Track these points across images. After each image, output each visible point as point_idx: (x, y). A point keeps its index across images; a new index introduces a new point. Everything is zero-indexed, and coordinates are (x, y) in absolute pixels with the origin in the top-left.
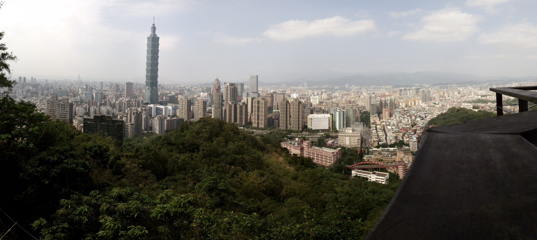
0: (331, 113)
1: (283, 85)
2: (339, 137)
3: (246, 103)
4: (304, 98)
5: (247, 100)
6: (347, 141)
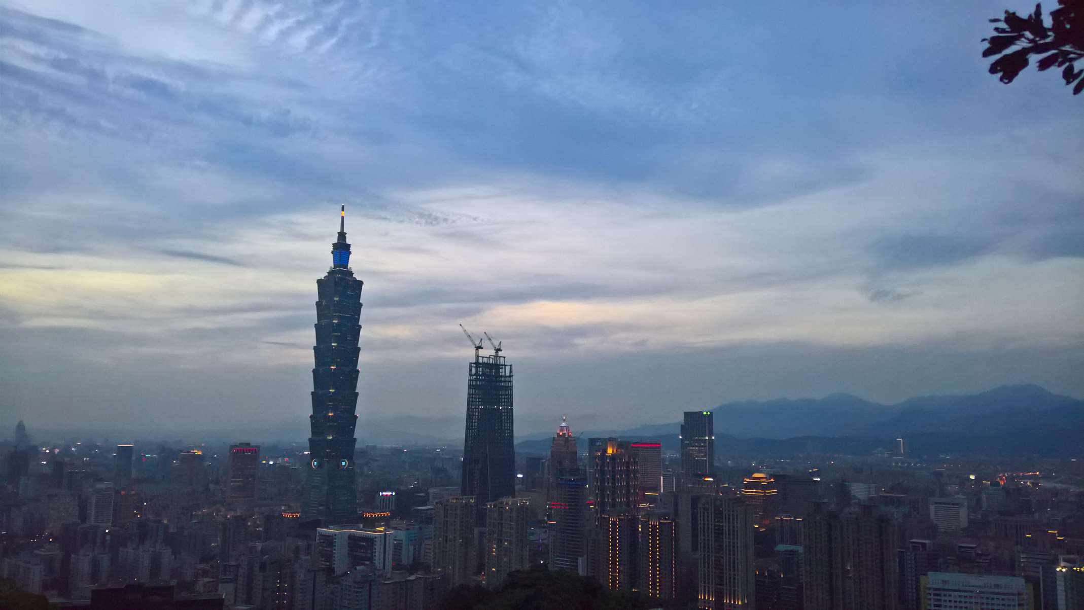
0: (1031, 574)
5: (677, 503)
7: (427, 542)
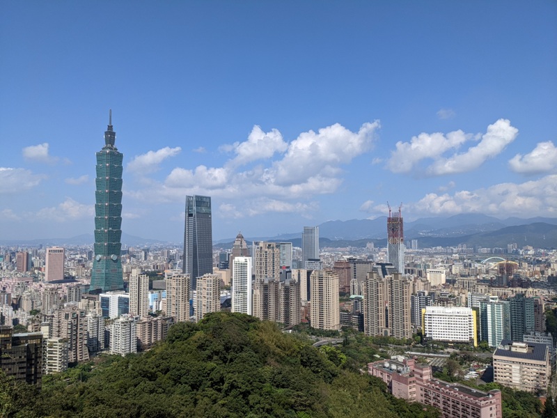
0: (475, 306)
1: (368, 245)
2: (494, 362)
3: (297, 281)
4: (412, 270)
5: (299, 275)
6: (513, 374)
7: (163, 299)
